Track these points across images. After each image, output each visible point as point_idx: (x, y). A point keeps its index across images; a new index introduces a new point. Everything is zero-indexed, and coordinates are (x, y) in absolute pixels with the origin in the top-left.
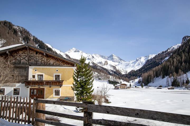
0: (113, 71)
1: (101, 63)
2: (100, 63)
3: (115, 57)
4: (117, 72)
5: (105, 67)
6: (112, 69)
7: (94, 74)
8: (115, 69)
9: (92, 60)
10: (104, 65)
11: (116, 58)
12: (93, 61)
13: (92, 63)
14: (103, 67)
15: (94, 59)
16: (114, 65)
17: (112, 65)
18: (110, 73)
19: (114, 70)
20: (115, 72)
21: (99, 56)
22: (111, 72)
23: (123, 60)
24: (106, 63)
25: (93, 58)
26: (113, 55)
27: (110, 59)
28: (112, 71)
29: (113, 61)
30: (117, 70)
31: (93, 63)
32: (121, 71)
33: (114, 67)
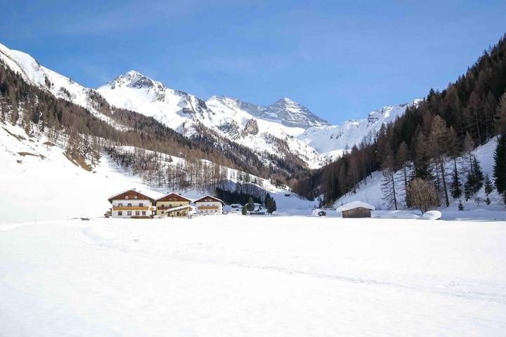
0: (276, 157)
1: (231, 126)
2: (228, 127)
3: (293, 109)
4: (291, 161)
5: (247, 142)
6: (272, 152)
7: (168, 163)
8: (283, 151)
9: (198, 115)
10: (244, 134)
11: (296, 111)
12: (202, 121)
13: (194, 126)
14: (239, 142)
15: (205, 114)
16: (283, 137)
17: (272, 134)
18: (261, 164)
19: (281, 156)
20: (281, 163)
21: (235, 103)
22: (267, 163)
23: (323, 121)
24: (252, 128)
25: (204, 110)
26: (287, 100)
27: (273, 115)
28: (271, 157)
29: (285, 124)
30: (289, 155)
31: (200, 128)
32: (308, 159)
33: (282, 144)
